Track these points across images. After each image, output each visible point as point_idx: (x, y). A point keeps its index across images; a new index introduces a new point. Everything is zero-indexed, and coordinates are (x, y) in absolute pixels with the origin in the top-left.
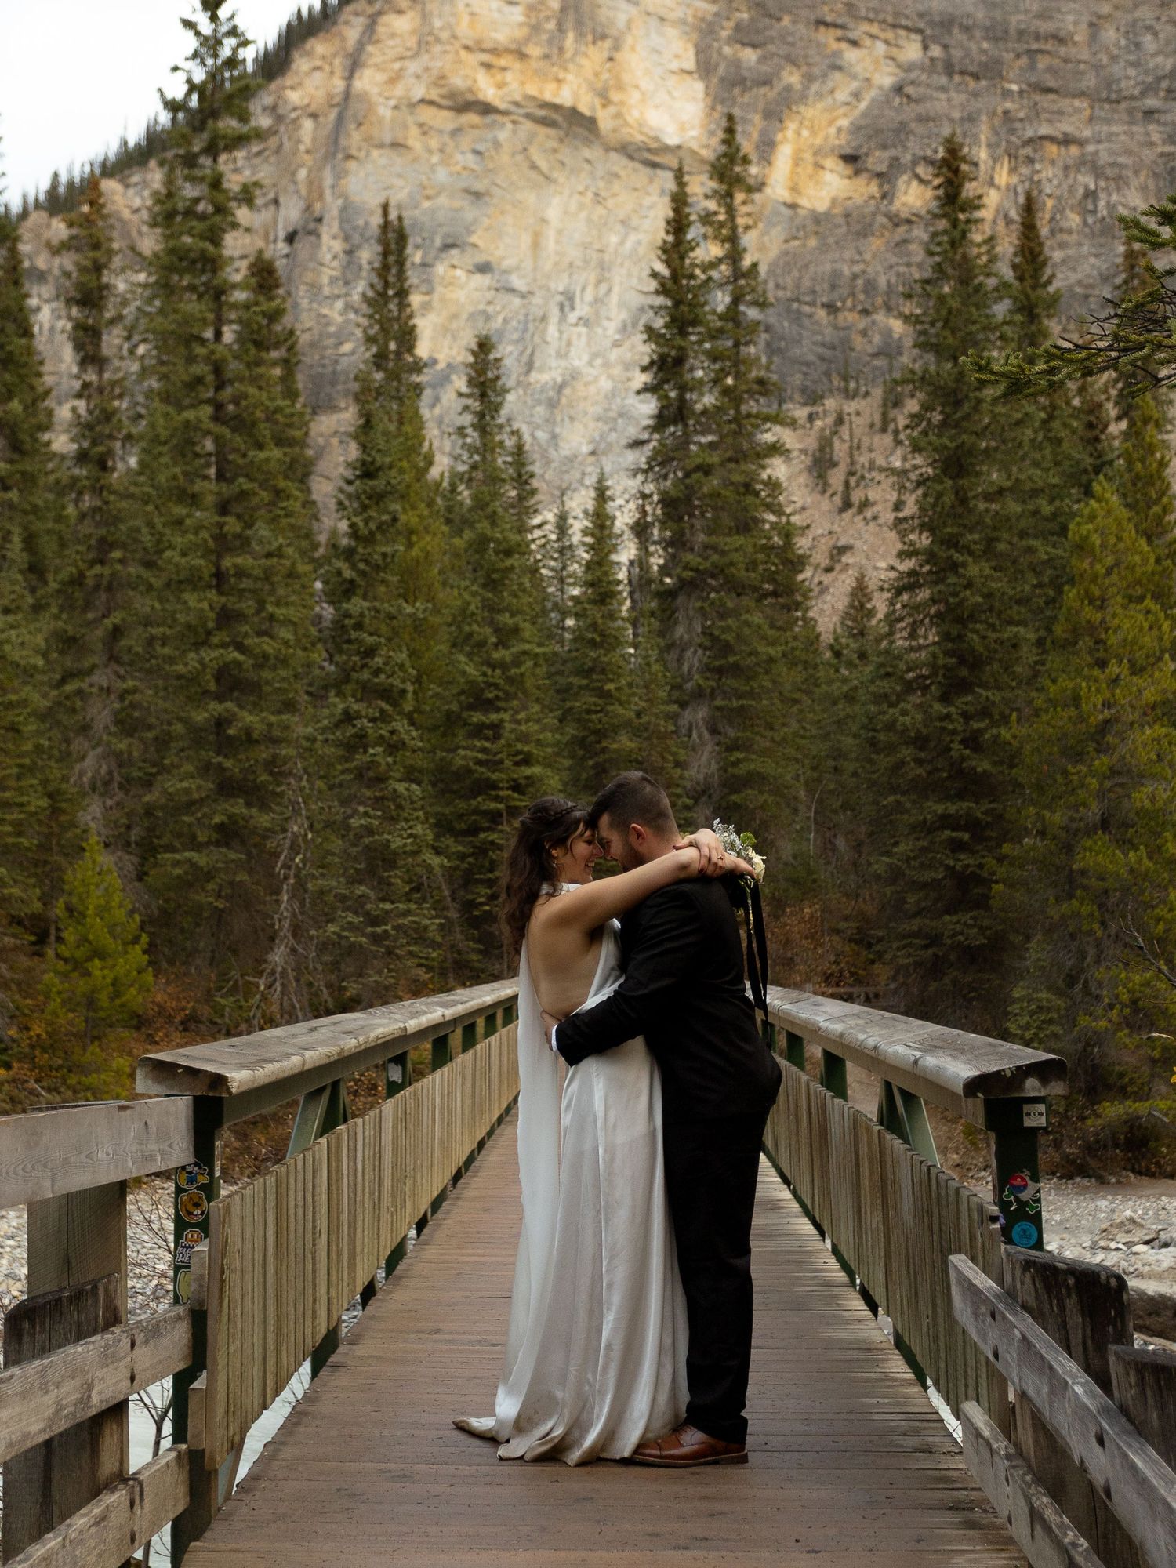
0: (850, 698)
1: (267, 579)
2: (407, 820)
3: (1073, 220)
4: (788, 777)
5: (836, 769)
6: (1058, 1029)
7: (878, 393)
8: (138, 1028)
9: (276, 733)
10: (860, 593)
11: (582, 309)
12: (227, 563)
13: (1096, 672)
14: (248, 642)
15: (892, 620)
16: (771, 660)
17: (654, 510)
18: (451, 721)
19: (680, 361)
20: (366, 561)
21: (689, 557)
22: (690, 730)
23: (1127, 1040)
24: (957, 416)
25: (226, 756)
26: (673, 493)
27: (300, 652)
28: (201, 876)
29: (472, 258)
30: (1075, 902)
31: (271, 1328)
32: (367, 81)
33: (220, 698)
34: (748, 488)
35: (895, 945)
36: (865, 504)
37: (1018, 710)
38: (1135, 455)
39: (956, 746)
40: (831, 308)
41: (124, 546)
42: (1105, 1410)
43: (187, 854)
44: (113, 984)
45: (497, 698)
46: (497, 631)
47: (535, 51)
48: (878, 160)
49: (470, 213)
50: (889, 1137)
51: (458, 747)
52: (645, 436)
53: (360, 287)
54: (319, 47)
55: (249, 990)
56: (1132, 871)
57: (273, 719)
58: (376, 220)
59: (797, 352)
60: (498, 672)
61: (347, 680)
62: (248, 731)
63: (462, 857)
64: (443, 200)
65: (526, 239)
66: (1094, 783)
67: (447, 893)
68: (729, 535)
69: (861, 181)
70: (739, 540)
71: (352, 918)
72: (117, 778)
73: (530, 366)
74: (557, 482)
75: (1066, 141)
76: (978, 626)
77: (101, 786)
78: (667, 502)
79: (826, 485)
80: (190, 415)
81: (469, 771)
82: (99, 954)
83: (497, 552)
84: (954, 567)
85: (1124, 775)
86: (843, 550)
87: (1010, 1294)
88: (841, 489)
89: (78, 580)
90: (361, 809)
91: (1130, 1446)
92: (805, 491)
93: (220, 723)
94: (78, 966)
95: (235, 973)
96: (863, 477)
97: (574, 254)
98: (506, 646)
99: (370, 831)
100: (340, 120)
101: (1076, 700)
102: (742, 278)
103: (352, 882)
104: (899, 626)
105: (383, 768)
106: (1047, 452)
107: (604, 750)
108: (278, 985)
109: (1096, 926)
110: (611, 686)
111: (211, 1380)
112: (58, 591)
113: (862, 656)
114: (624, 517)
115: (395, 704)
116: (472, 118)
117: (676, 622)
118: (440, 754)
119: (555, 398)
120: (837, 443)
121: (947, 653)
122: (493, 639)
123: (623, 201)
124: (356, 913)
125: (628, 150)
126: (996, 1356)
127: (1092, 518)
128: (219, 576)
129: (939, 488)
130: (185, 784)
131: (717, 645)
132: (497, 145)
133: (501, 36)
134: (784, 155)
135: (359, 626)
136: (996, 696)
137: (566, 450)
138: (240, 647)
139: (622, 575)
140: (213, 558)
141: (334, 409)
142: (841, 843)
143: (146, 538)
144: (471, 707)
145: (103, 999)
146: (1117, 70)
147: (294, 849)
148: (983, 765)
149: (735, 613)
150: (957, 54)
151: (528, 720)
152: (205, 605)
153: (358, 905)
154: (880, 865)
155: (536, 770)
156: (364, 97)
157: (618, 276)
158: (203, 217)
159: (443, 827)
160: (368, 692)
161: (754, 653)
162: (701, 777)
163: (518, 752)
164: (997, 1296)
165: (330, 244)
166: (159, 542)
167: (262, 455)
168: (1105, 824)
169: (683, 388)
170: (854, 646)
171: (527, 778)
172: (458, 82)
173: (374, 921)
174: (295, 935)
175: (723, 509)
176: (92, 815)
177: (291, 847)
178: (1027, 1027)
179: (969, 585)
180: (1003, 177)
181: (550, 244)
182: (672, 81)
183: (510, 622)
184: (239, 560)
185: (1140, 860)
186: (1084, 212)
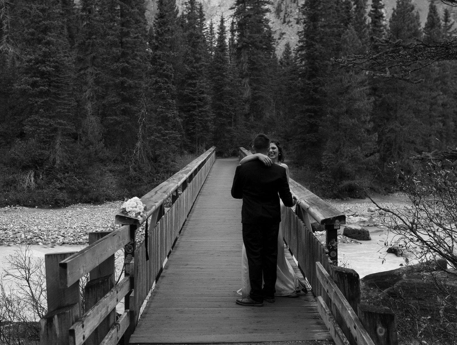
0: (285, 75)
1: (135, 44)
2: (172, 109)
4: (269, 97)
5: (280, 93)
6: (333, 163)
8: (102, 162)
9: (137, 86)
10: (287, 46)
12: (124, 40)
13: (347, 74)
14: (130, 61)
15: (296, 58)
16: (265, 67)
17: (236, 27)
18: (183, 82)
20: (161, 41)
21: (245, 39)
22: (244, 85)
23: (350, 166)
24: (314, 5)
25: (124, 92)
26: (241, 22)
27: (143, 64)
28: (118, 123)
30: (339, 132)
31: (148, 275)
33: (122, 76)
34: (260, 22)
35: (295, 141)
36: (289, 22)
37: (327, 82)
38: (358, 17)
39: (311, 91)
41: (96, 34)
42: (356, 319)
43: (114, 117)
44: (95, 152)
45: (195, 76)
46: (195, 58)
50: (299, 220)
51: (185, 89)
52: (234, 6)
55: (131, 153)
56: (353, 124)
57: (136, 82)
60: (195, 69)
61: (156, 72)
62: (130, 85)
63: (186, 117)
66: (345, 102)
67: (182, 127)
68: (255, 33)
70: (257, 35)
71: (158, 135)
72: (95, 97)
74: (210, 14)
76: (318, 61)
77: (91, 99)
78: (239, 24)
79: (279, 16)
81: (188, 95)
82: (91, 144)
83: (195, 38)
84: (313, 45)
85: (353, 100)
86: (283, 34)
87: (331, 277)
88: (283, 18)
89: (83, 43)
90: (160, 106)
91: (363, 333)
92: (274, 18)
93: (123, 83)
94: (86, 147)
95: (127, 149)
96: (289, 15)
98: (198, 63)
99: (162, 112)
101: (341, 80)
103: (158, 125)
104: (298, 60)
105: (166, 96)
106: (336, 14)
107: (222, 90)
108: (139, 151)
109: (344, 138)
110: (224, 73)
111: (135, 293)
112: (78, 46)
113: (288, 64)
114: (227, 25)
115: (169, 79)
117: (241, 57)
118: (180, 91)
120: (282, 5)
121: (310, 68)
122: (194, 61)
124: (159, 133)
126: (328, 292)
127: (347, 34)
128: (122, 43)
129: (309, 24)
130: (113, 99)
131: (251, 62)
135: (159, 58)
136: (321, 79)
137: (212, 5)
138: (127, 62)
139: (228, 44)
140: (120, 38)
142: (281, 113)
143: (102, 31)
144: (188, 79)
145: (93, 156)
147: (143, 116)
148: (318, 97)
149: (257, 54)
151: (203, 82)
152: (118, 51)
153: (159, 131)
154: (292, 121)
155: (205, 95)
159: (181, 109)
160: (161, 76)
161: (261, 65)
162: (247, 97)
163: (201, 91)
164: (328, 278)
166: (105, 32)
167: (133, 11)
168: (347, 112)
170: (286, 61)
171: (203, 97)
173: (164, 135)
174: (143, 139)
175: (254, 26)
176: (89, 107)
177: (142, 116)
178: (326, 162)
179: (316, 50)
183: (199, 56)
184: (127, 39)
185: (355, 122)
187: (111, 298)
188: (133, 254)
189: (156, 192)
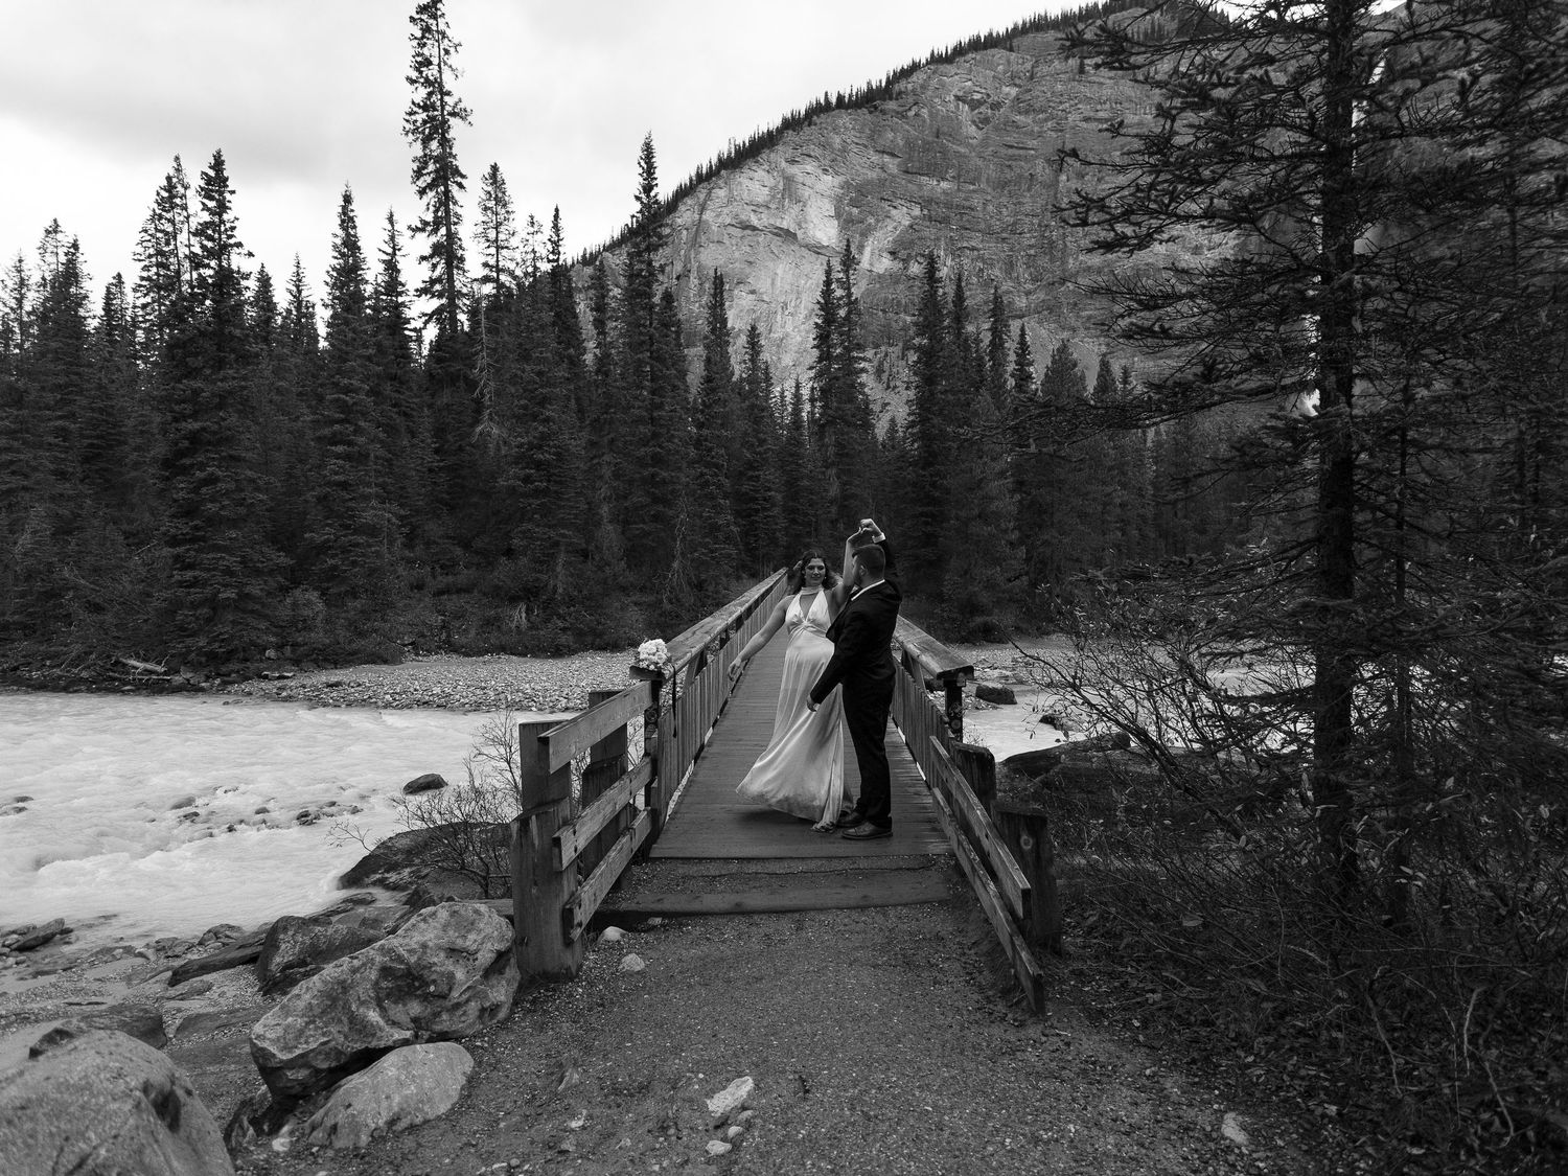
0: (888, 463)
1: (671, 420)
2: (724, 514)
3: (974, 280)
4: (865, 495)
5: (883, 490)
6: (961, 590)
7: (901, 344)
8: (623, 591)
9: (674, 480)
10: (893, 421)
11: (790, 309)
12: (655, 414)
14: (664, 445)
15: (905, 439)
16: (860, 451)
17: (817, 394)
18: (741, 474)
19: (828, 336)
20: (709, 415)
21: (830, 412)
22: (830, 477)
23: (985, 595)
24: (931, 362)
25: (655, 489)
26: (825, 387)
27: (684, 449)
28: (647, 534)
29: (748, 288)
30: (968, 545)
31: (679, 754)
32: (708, 216)
33: (653, 466)
34: (853, 386)
36: (895, 387)
37: (950, 473)
38: (995, 378)
39: (927, 486)
40: (884, 311)
41: (615, 407)
42: (988, 824)
43: (641, 526)
44: (614, 576)
45: (758, 465)
46: (759, 440)
47: (773, 206)
48: (903, 254)
49: (748, 270)
50: (907, 674)
51: (743, 484)
52: (815, 365)
53: (705, 299)
54: (689, 201)
55: (665, 577)
56: (989, 534)
57: (673, 474)
58: (712, 273)
59: (871, 328)
60: (759, 456)
61: (702, 460)
62: (664, 479)
63: (745, 526)
64: (737, 264)
65: (769, 281)
66: (976, 501)
67: (739, 539)
68: (846, 403)
69: (896, 262)
70: (849, 406)
71: (703, 550)
72: (614, 497)
73: (770, 331)
75: (973, 249)
76: (937, 442)
77: (608, 499)
78: (822, 390)
79: (881, 379)
80: (640, 356)
81: (747, 493)
82: (608, 564)
83: (759, 410)
84: (929, 419)
85: (988, 498)
86: (887, 404)
87: (953, 759)
88: (886, 381)
89: (597, 420)
90: (707, 509)
91: (999, 846)
92: (873, 382)
93: (653, 476)
94: (601, 569)
95: (660, 571)
96: (894, 377)
97: (787, 287)
98: (762, 446)
99: (710, 518)
100: (697, 230)
101: (971, 470)
102: (852, 304)
103: (703, 537)
104: (908, 441)
105: (715, 494)
106: (963, 374)
107: (798, 485)
108: (676, 575)
109: (975, 554)
110: (800, 462)
111: (659, 782)
112: (590, 424)
113: (893, 447)
114: (805, 392)
115: (720, 470)
116: (749, 232)
117: (825, 437)
118: (736, 487)
119: (780, 344)
120: (885, 364)
121: (925, 452)
122: (757, 443)
123: (806, 267)
124: (705, 549)
125: (807, 246)
126: (947, 781)
127: (979, 402)
128: (652, 419)
129: (924, 389)
130: (640, 499)
131: (838, 444)
132: (758, 243)
133: (760, 200)
134: (867, 251)
135: (706, 440)
136: (942, 468)
137: (783, 364)
138: (660, 447)
139: (805, 419)
140: (650, 412)
141: (695, 346)
142: (884, 518)
143: (624, 402)
144: (748, 469)
145: (610, 581)
146: (992, 222)
147: (682, 524)
148: (937, 494)
149: (847, 433)
150: (933, 213)
151: (770, 474)
152: (647, 430)
153: (705, 546)
155: (773, 493)
156: (706, 222)
157: (804, 297)
158: (645, 277)
159: (737, 514)
160: (708, 465)
161: (854, 449)
163: (766, 486)
164: (948, 760)
165: (694, 281)
166: (628, 404)
167: (669, 373)
168: (979, 516)
169: (829, 347)
170: (890, 443)
171: (769, 496)
172: (743, 217)
173: (712, 552)
174: (683, 558)
175: (843, 394)
176: (605, 510)
177: (680, 524)
178: (950, 590)
179: (933, 427)
180: (949, 263)
181: (778, 283)
182: (826, 219)
183: (763, 437)
184: (660, 413)
185: (992, 530)
186: (978, 277)
187: (622, 790)
188: (656, 724)
189: (694, 633)
